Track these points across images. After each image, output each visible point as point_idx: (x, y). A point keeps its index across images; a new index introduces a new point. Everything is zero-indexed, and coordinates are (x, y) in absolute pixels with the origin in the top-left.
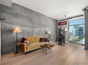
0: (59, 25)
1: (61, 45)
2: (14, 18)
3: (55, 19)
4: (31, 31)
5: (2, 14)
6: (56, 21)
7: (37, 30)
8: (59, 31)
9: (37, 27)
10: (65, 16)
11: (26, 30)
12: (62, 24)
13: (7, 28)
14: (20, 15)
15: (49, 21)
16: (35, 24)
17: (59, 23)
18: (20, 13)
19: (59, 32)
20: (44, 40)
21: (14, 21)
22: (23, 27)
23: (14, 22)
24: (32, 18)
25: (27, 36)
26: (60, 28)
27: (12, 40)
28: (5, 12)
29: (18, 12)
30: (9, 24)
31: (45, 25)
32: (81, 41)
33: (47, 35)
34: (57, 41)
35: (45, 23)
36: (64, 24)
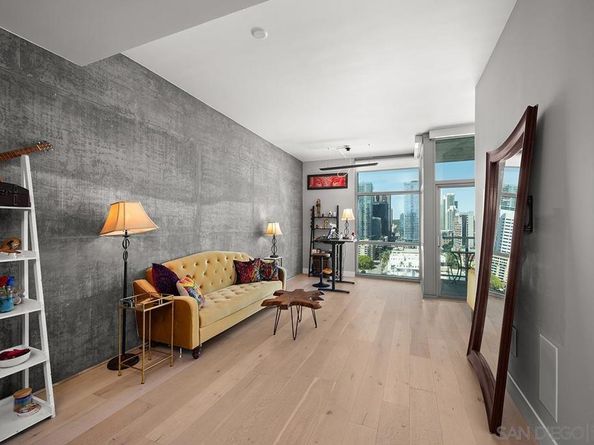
0: (309, 189)
1: (333, 290)
2: (102, 143)
3: (292, 157)
4: (188, 224)
5: (29, 108)
6: (299, 164)
7: (216, 215)
8: (313, 218)
9: (218, 200)
10: (348, 149)
11: (165, 219)
12: (327, 181)
13: (62, 207)
14: (132, 122)
15: (271, 166)
16: (211, 182)
17: (309, 177)
18: (134, 108)
19: (313, 223)
20: (257, 269)
21: (102, 158)
22: (151, 200)
23: (100, 169)
24: (192, 145)
25: (172, 251)
26: (318, 205)
27: (90, 284)
28: (47, 96)
29: (122, 106)
30: (71, 182)
31: (251, 185)
32: (379, 267)
33: (262, 241)
34: (301, 272)
35: (253, 179)
36: (334, 185)
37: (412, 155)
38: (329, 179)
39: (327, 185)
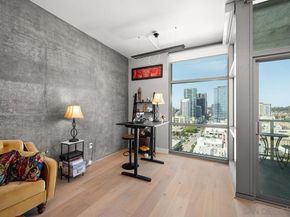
0: (133, 79)
1: (135, 176)
8: (135, 103)
10: (156, 35)
12: (146, 73)
17: (133, 70)
19: (135, 107)
26: (139, 93)
36: (152, 75)
37: (221, 43)
38: (148, 71)
39: (146, 75)
